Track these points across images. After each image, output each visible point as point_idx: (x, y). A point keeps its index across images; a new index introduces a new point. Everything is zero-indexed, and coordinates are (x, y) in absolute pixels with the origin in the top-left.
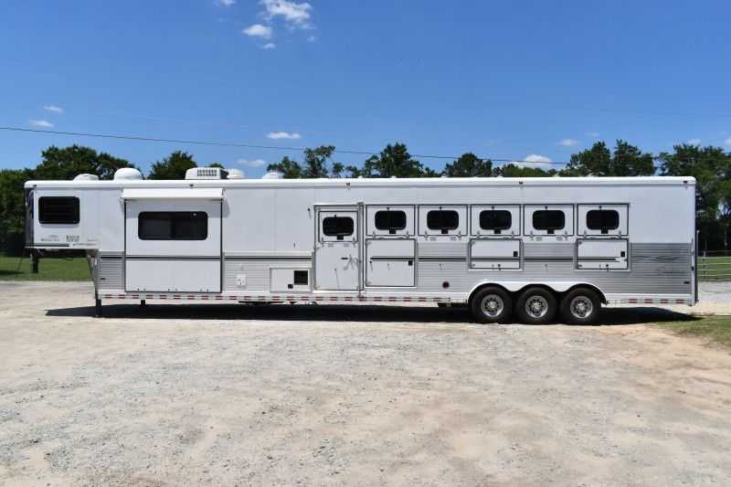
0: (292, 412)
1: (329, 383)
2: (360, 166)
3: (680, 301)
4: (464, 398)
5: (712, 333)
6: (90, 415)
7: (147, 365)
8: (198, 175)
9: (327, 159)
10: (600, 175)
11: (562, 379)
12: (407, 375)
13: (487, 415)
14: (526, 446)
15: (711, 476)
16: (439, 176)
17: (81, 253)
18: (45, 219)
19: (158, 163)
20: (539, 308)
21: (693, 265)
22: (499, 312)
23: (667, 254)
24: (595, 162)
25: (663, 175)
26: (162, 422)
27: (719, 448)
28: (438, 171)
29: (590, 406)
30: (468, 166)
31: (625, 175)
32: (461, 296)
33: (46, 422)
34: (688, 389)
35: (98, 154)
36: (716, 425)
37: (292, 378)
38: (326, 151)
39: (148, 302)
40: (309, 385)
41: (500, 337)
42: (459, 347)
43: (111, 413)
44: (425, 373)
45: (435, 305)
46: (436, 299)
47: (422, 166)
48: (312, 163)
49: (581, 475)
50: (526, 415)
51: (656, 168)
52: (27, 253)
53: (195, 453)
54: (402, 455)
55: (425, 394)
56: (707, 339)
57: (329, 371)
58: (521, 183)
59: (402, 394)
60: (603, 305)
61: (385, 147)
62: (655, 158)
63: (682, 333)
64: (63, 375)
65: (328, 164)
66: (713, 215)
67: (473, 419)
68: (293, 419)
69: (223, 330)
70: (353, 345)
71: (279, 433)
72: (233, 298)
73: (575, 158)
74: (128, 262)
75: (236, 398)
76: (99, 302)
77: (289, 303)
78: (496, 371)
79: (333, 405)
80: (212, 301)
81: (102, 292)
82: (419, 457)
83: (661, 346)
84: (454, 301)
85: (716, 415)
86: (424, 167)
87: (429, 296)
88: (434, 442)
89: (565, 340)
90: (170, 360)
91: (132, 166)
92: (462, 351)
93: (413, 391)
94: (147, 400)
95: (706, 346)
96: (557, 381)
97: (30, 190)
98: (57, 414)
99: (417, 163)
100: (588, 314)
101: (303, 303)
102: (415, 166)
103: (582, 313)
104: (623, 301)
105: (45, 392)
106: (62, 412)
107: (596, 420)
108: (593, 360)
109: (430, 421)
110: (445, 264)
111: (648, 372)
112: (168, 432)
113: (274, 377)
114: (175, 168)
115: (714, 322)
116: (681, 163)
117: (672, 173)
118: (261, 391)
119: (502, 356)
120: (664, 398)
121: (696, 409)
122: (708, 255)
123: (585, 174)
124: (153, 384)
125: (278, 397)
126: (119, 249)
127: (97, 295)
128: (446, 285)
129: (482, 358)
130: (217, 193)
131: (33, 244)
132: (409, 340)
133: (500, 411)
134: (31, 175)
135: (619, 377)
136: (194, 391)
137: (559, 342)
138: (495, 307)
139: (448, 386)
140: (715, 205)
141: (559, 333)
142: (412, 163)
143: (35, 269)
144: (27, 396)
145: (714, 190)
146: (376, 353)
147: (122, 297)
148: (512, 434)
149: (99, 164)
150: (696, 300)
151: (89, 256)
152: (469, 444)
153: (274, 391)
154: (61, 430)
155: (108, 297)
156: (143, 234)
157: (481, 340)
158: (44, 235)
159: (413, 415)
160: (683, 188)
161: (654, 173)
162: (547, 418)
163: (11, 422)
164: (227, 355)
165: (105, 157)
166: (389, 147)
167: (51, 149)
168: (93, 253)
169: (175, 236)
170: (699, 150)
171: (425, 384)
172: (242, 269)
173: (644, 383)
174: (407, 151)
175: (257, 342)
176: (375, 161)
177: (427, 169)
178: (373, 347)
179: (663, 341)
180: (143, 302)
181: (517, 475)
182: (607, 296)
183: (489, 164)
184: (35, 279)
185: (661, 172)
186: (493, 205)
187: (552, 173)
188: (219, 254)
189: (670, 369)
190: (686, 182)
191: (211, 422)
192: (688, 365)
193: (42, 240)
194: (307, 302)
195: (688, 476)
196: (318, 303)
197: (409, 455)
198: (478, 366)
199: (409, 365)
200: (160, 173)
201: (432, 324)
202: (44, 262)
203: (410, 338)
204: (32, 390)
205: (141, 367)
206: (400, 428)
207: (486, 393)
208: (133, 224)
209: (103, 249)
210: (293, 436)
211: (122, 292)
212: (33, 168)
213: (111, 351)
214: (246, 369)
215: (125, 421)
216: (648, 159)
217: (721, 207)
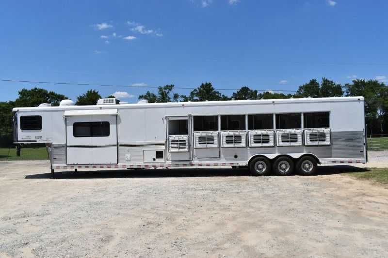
0: (159, 225)
1: (178, 209)
2: (188, 95)
3: (358, 162)
4: (248, 215)
5: (376, 178)
6: (53, 229)
7: (81, 203)
8: (104, 102)
9: (170, 92)
10: (314, 97)
11: (299, 203)
12: (217, 204)
13: (260, 223)
14: (280, 238)
15: (376, 250)
16: (230, 99)
17: (43, 145)
18: (24, 128)
19: (81, 97)
20: (285, 167)
21: (365, 142)
22: (264, 170)
23: (350, 137)
24: (311, 90)
25: (347, 96)
26: (91, 232)
27: (381, 236)
28: (229, 97)
29: (313, 217)
30: (245, 94)
31: (327, 97)
32: (244, 163)
33: (31, 234)
34: (363, 207)
35: (49, 92)
36: (378, 224)
37: (158, 207)
38: (170, 87)
39: (79, 170)
40: (166, 211)
41: (265, 183)
42: (244, 189)
43: (64, 228)
44: (227, 202)
45: (230, 167)
46: (231, 164)
47: (220, 94)
48: (162, 94)
49: (310, 252)
50: (281, 223)
51: (344, 92)
52: (13, 146)
53: (110, 247)
54: (217, 245)
55: (227, 213)
56: (373, 181)
57: (177, 203)
58: (273, 102)
59: (216, 214)
60: (318, 165)
61: (201, 85)
62: (343, 87)
63: (360, 178)
64: (37, 209)
65: (171, 95)
66: (374, 115)
67: (253, 225)
68: (159, 228)
69: (119, 184)
70: (188, 189)
71: (152, 236)
72: (124, 166)
73: (301, 88)
74: (68, 149)
75: (129, 218)
76: (53, 170)
77: (153, 168)
78: (264, 201)
79: (179, 220)
80: (113, 169)
81: (54, 165)
82: (226, 245)
83: (349, 185)
84: (241, 165)
85: (378, 219)
86: (222, 95)
87: (225, 163)
88: (233, 237)
89: (299, 183)
90: (93, 200)
91: (67, 98)
92: (244, 191)
93: (220, 212)
94: (82, 221)
95: (373, 184)
96: (296, 204)
97: (15, 112)
98: (36, 230)
99: (218, 93)
100: (311, 170)
101: (161, 168)
102: (217, 94)
103: (308, 169)
104: (329, 162)
105: (28, 218)
106: (39, 228)
107: (316, 224)
108: (314, 193)
109: (230, 227)
111: (342, 199)
112: (95, 237)
113: (148, 207)
114: (91, 99)
115: (377, 172)
116: (357, 89)
117: (352, 95)
118: (142, 215)
119: (266, 192)
120: (352, 212)
121: (368, 217)
122: (372, 137)
123: (307, 97)
124: (85, 212)
125: (151, 217)
126: (63, 143)
127: (52, 167)
128: (236, 157)
129: (256, 194)
130: (114, 112)
131: (17, 141)
132: (215, 186)
133: (267, 221)
134: (13, 104)
135: (328, 202)
136: (106, 215)
137: (296, 185)
138: (262, 167)
139: (239, 209)
140: (375, 110)
141: (296, 180)
142: (215, 93)
143: (19, 154)
144: (19, 220)
145: (374, 103)
146: (200, 193)
147: (65, 167)
148: (274, 232)
149: (49, 97)
150: (367, 161)
151: (47, 147)
152: (251, 238)
153: (148, 215)
154: (38, 237)
155: (58, 167)
156: (76, 134)
157: (255, 185)
158: (23, 136)
159: (221, 224)
160: (358, 103)
161: (342, 94)
162: (291, 224)
163: (11, 234)
164: (123, 196)
165: (52, 93)
166: (203, 84)
167: (23, 90)
168: (50, 145)
169: (92, 135)
170: (366, 82)
171: (227, 208)
172: (128, 151)
173: (341, 204)
174: (212, 86)
175: (138, 189)
176: (196, 92)
177: (223, 96)
178: (199, 190)
179: (350, 183)
180: (76, 170)
181: (276, 253)
182: (320, 160)
183: (256, 92)
184: (20, 160)
185: (346, 94)
187: (289, 96)
188: (116, 144)
189: (354, 197)
190: (359, 99)
191: (117, 231)
192: (364, 195)
193: (22, 138)
194: (163, 168)
195: (364, 251)
196: (169, 168)
197: (221, 244)
198: (255, 198)
199: (218, 199)
200: (82, 102)
201: (229, 177)
202: (23, 150)
203: (218, 185)
204: (22, 217)
205: (78, 204)
206: (215, 231)
207: (259, 212)
208: (70, 129)
209: (54, 143)
210: (161, 237)
211: (65, 165)
212: (14, 100)
213: (61, 196)
214: (133, 203)
215: (72, 232)
216: (339, 87)
217: (379, 112)
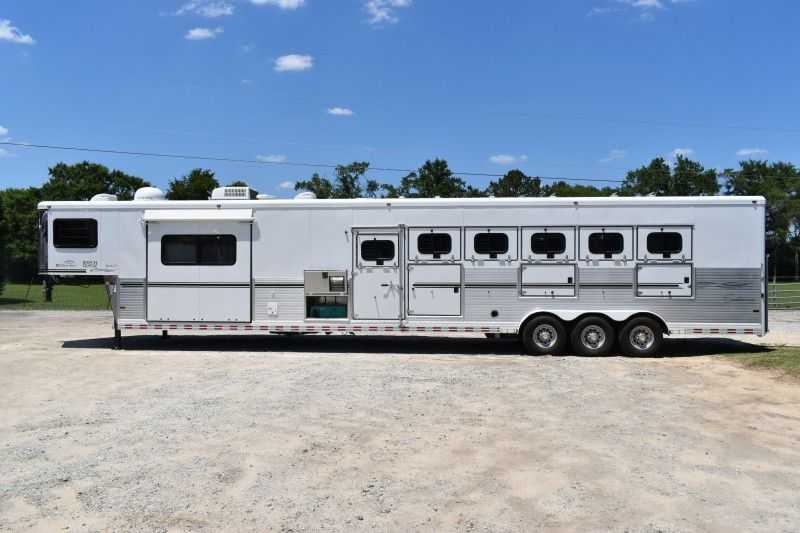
0: (336, 450)
1: (374, 419)
2: (397, 184)
3: (749, 332)
4: (519, 435)
5: (783, 366)
6: (120, 453)
7: (176, 400)
8: (226, 195)
9: (360, 176)
10: (659, 195)
11: (625, 414)
12: (456, 411)
13: (544, 453)
14: (587, 484)
15: (786, 516)
16: (483, 195)
17: (98, 280)
18: (60, 243)
19: (177, 182)
20: (596, 338)
21: (763, 291)
22: (552, 344)
23: (733, 281)
24: (653, 180)
25: (728, 194)
26: (197, 460)
27: (794, 487)
28: (482, 189)
29: (653, 442)
30: (514, 184)
31: (685, 194)
32: (512, 326)
33: (74, 460)
34: (758, 425)
35: (111, 171)
36: (789, 462)
37: (333, 414)
38: (360, 168)
39: (171, 333)
40: (351, 421)
41: (554, 370)
42: (510, 381)
43: (142, 451)
44: (476, 408)
45: (483, 336)
46: (484, 329)
47: (464, 183)
48: (344, 180)
49: (649, 514)
50: (586, 453)
51: (720, 186)
52: (38, 280)
53: (236, 491)
54: (455, 494)
55: (477, 430)
56: (778, 372)
57: (372, 406)
58: (576, 203)
59: (452, 430)
60: (665, 336)
61: (424, 163)
62: (720, 175)
63: (752, 366)
64: (87, 411)
65: (362, 182)
66: (783, 237)
67: (530, 457)
68: (337, 457)
69: (254, 364)
70: (396, 378)
71: (323, 472)
72: (264, 328)
73: (631, 176)
74: (150, 289)
75: (274, 435)
76: (118, 332)
77: (323, 333)
78: (552, 406)
79: (379, 441)
80: (241, 332)
81: (122, 322)
82: (473, 496)
83: (728, 380)
84: (505, 332)
85: (789, 452)
86: (467, 185)
87: (476, 327)
88: (489, 480)
89: (625, 373)
90: (199, 394)
91: (147, 185)
92: (513, 385)
93: (462, 427)
94: (180, 437)
95: (778, 379)
96: (618, 416)
97: (43, 211)
98: (85, 452)
99: (458, 181)
100: (649, 345)
101: (339, 333)
102: (456, 184)
103: (642, 344)
104: (687, 331)
105: (68, 429)
106: (90, 450)
107: (660, 458)
108: (656, 394)
109: (483, 458)
110: (494, 291)
111: (714, 407)
112: (205, 470)
113: (313, 413)
114: (197, 187)
115: (785, 354)
116: (748, 180)
117: (738, 192)
118: (303, 428)
119: (556, 389)
120: (733, 434)
121: (769, 447)
122: (778, 281)
123: (644, 194)
124: (184, 421)
125: (319, 434)
126: (140, 276)
127: (116, 325)
128: (495, 314)
129: (535, 393)
130: (246, 215)
131: (47, 270)
132: (455, 373)
133: (558, 449)
134: (38, 194)
135: (684, 412)
136: (228, 427)
137: (619, 375)
138: (547, 337)
139: (501, 422)
140: (785, 227)
141: (618, 365)
142: (454, 180)
143: (49, 297)
144: (50, 432)
145: (784, 210)
146: (421, 387)
147: (143, 327)
148: (573, 473)
149: (111, 182)
150: (766, 330)
151: (107, 283)
152: (525, 483)
153: (314, 428)
154: (90, 470)
155: (129, 327)
156: (167, 260)
157: (534, 373)
158: (59, 260)
159: (464, 452)
160: (752, 208)
161: (718, 191)
162: (607, 456)
163: (36, 460)
164: (260, 389)
165: (118, 174)
166: (428, 163)
167: (58, 166)
168: (112, 280)
169: (201, 260)
170: (768, 166)
171: (475, 420)
172: (273, 296)
173: (713, 419)
174: (448, 168)
175: (291, 375)
176: (413, 179)
177: (470, 188)
178: (417, 380)
179: (731, 374)
180: (165, 332)
181: (578, 514)
182: (669, 325)
183: (537, 181)
184: (49, 308)
185: (726, 190)
186: (546, 228)
187: (607, 192)
188: (248, 281)
189: (740, 404)
190: (754, 202)
191: (250, 461)
192: (759, 400)
194: (344, 333)
195: (761, 516)
196: (357, 333)
197: (463, 493)
198: (532, 401)
199: (458, 401)
200: (178, 192)
201: (479, 356)
202: (58, 289)
203: (455, 371)
204: (56, 426)
205: (169, 402)
206: (452, 466)
207: (542, 430)
208: (156, 247)
209: (123, 275)
210: (339, 474)
211: (144, 322)
212: (39, 186)
213: (136, 385)
214: (283, 404)
215: (158, 459)
216: (712, 175)
217: (792, 228)
